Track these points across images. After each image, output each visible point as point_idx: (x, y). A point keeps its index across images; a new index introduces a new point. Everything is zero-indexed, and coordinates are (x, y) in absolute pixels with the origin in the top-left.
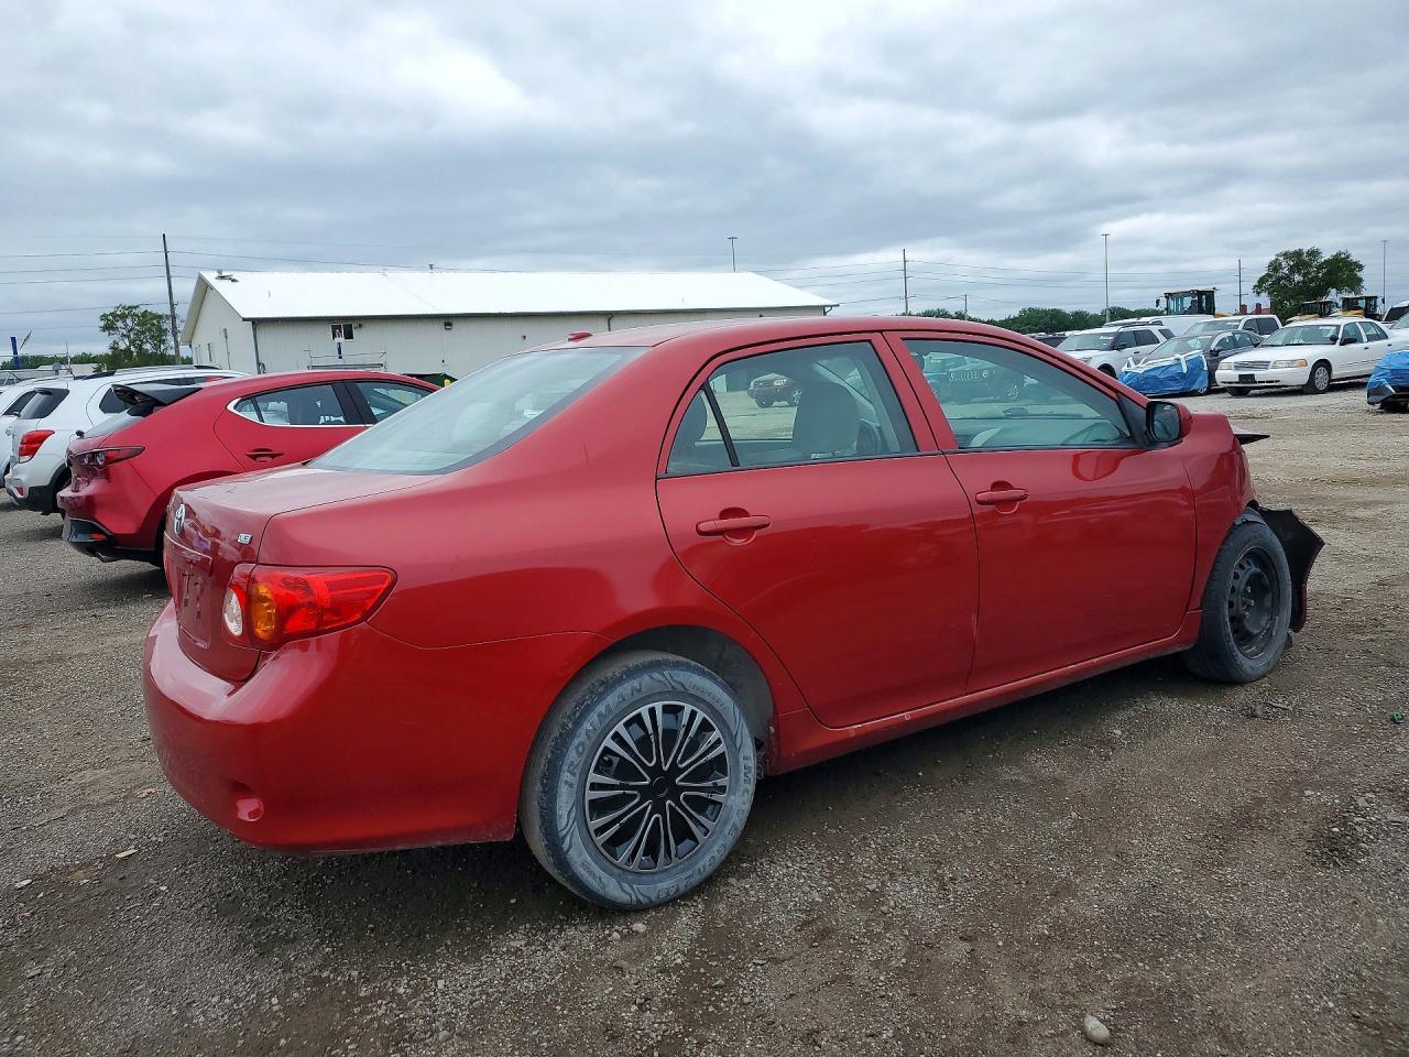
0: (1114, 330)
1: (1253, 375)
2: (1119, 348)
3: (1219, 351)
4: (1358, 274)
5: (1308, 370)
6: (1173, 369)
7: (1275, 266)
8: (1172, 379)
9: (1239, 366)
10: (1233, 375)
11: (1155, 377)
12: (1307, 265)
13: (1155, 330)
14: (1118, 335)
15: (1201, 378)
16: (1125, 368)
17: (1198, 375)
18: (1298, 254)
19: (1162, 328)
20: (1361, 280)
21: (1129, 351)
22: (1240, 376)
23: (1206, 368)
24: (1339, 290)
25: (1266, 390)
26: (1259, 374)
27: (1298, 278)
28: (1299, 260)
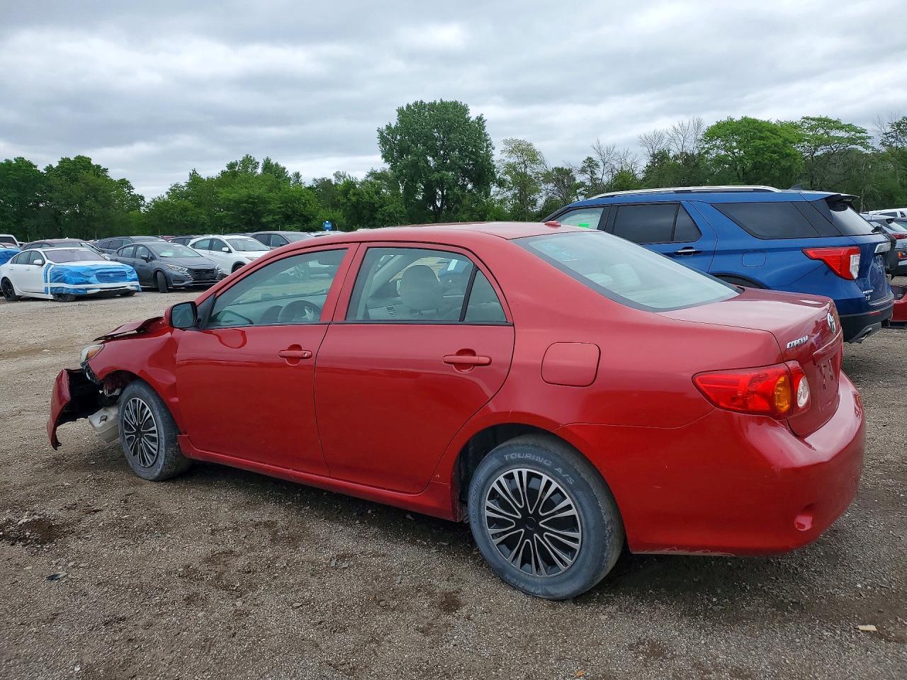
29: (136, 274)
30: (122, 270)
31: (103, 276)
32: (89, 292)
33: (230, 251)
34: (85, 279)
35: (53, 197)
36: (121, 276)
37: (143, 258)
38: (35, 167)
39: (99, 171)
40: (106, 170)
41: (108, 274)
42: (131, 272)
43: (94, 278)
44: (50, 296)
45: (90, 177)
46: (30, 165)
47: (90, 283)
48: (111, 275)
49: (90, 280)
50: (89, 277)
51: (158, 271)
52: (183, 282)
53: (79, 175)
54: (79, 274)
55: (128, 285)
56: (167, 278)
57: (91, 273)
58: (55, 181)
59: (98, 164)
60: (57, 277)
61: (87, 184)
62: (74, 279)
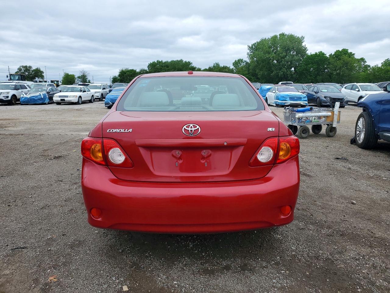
0: (14, 84)
1: (64, 99)
2: (18, 89)
3: (50, 92)
4: (43, 74)
5: (78, 98)
6: (39, 96)
7: (20, 69)
8: (39, 99)
9: (60, 97)
10: (59, 99)
11: (34, 99)
12: (29, 70)
13: (25, 85)
14: (16, 86)
15: (47, 99)
16: (22, 96)
17: (46, 99)
18: (26, 67)
19: (27, 84)
20: (43, 76)
21: (20, 91)
22: (61, 99)
23: (47, 97)
24: (38, 78)
25: (67, 103)
26: (66, 99)
27: (27, 73)
28: (27, 69)
29: (307, 98)
30: (301, 96)
31: (292, 98)
32: (286, 104)
33: (359, 91)
34: (285, 99)
35: (330, 67)
36: (299, 98)
37: (314, 92)
38: (325, 55)
39: (351, 55)
40: (354, 54)
41: (294, 98)
42: (305, 97)
43: (288, 99)
44: (275, 105)
45: (346, 58)
46: (323, 54)
47: (286, 101)
48: (295, 98)
49: (287, 99)
50: (287, 98)
51: (319, 98)
52: (327, 103)
53: (342, 57)
54: (283, 97)
55: (302, 103)
56: (321, 101)
57: (288, 97)
58: (332, 60)
59: (351, 52)
60: (277, 98)
61: (344, 61)
62: (282, 99)
